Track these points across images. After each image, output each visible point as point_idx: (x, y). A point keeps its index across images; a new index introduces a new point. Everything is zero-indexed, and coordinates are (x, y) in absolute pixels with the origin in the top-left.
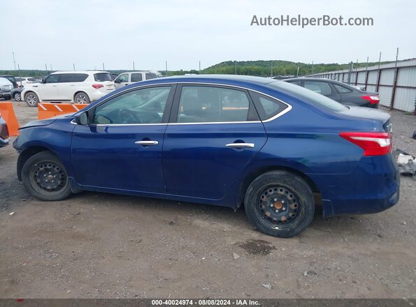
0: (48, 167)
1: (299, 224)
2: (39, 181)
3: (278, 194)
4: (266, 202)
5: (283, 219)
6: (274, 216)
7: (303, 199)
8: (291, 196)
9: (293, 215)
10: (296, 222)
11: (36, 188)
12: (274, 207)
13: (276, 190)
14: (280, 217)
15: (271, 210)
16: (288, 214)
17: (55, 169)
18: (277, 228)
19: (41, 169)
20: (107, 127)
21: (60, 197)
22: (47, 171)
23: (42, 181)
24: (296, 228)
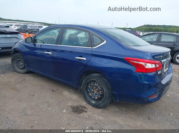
0: (20, 59)
1: (102, 102)
2: (17, 64)
3: (95, 85)
4: (90, 88)
5: (96, 98)
6: (93, 96)
7: (105, 90)
8: (100, 87)
9: (101, 97)
10: (102, 101)
11: (16, 67)
12: (93, 91)
13: (94, 83)
14: (95, 97)
15: (92, 93)
16: (98, 96)
17: (22, 60)
18: (93, 102)
19: (18, 60)
20: (41, 45)
21: (24, 72)
22: (20, 61)
23: (18, 65)
24: (101, 104)
